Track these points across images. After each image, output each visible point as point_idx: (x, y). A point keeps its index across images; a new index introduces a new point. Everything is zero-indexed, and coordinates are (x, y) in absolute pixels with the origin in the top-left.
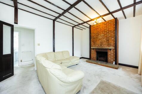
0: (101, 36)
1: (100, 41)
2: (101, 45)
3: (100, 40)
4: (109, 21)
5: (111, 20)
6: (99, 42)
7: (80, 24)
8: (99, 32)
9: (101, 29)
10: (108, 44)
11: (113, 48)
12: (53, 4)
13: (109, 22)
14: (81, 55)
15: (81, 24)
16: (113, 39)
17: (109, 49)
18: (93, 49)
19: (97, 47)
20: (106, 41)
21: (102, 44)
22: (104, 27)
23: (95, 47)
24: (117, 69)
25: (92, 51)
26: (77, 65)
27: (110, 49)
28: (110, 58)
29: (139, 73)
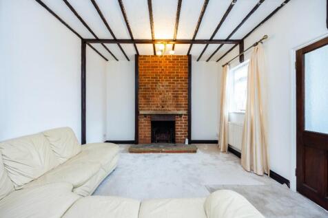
0: (163, 86)
1: (161, 96)
2: (163, 107)
3: (161, 94)
4: (178, 56)
5: (182, 56)
6: (158, 100)
8: (159, 75)
9: (163, 70)
10: (177, 104)
11: (185, 112)
13: (178, 60)
14: (105, 136)
16: (184, 95)
17: (178, 115)
18: (145, 115)
19: (154, 110)
20: (172, 97)
21: (165, 104)
22: (169, 67)
23: (149, 110)
24: (195, 152)
25: (142, 120)
27: (181, 115)
28: (179, 133)
29: (222, 150)
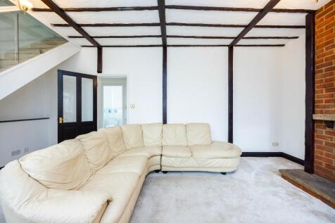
7: (247, 28)
12: (123, 9)
15: (253, 24)
25: (322, 132)
26: (224, 174)
